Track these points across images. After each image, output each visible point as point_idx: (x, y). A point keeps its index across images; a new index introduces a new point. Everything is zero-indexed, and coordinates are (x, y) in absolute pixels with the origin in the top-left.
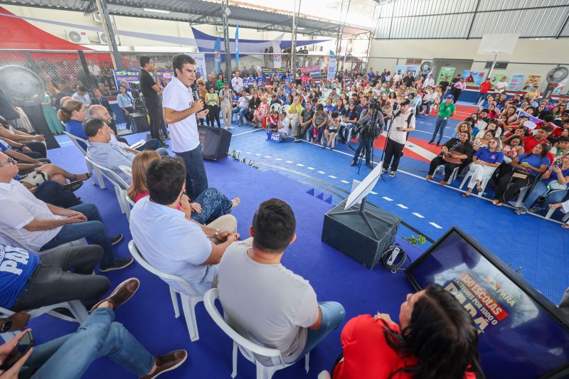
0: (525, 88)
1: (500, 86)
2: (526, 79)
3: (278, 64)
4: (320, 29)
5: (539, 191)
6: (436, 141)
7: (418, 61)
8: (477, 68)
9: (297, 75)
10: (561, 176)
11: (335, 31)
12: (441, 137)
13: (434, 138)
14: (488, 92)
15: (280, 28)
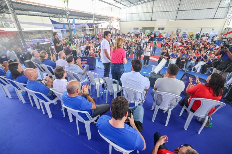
0: (171, 35)
1: (164, 35)
2: (171, 33)
3: (88, 33)
4: (101, 19)
5: (189, 64)
6: (153, 55)
7: (137, 29)
8: (156, 30)
9: (97, 36)
10: (193, 59)
11: (108, 19)
12: (154, 53)
13: (152, 54)
14: (161, 37)
15: (88, 18)
